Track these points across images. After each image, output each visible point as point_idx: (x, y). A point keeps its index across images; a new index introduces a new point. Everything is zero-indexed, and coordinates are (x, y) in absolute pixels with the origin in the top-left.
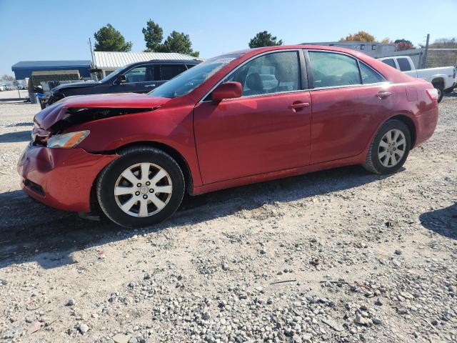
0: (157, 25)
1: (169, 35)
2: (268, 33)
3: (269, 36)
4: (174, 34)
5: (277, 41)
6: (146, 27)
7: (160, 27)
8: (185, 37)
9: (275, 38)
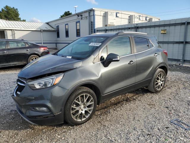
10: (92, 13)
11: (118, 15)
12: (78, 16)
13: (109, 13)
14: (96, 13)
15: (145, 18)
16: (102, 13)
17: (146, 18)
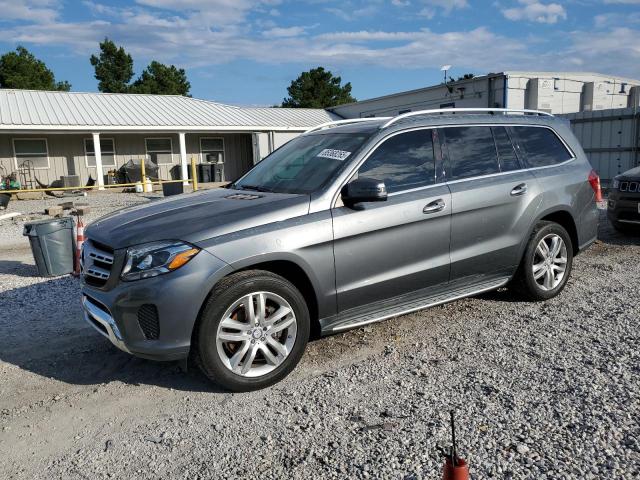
0: (122, 51)
1: (146, 69)
2: (326, 71)
3: (328, 75)
4: (155, 66)
5: (342, 85)
6: (98, 53)
7: (126, 53)
8: (176, 74)
9: (338, 80)
10: (498, 84)
11: (559, 84)
12: (451, 90)
13: (541, 82)
14: (510, 83)
15: (620, 86)
16: (524, 84)
17: (623, 85)
